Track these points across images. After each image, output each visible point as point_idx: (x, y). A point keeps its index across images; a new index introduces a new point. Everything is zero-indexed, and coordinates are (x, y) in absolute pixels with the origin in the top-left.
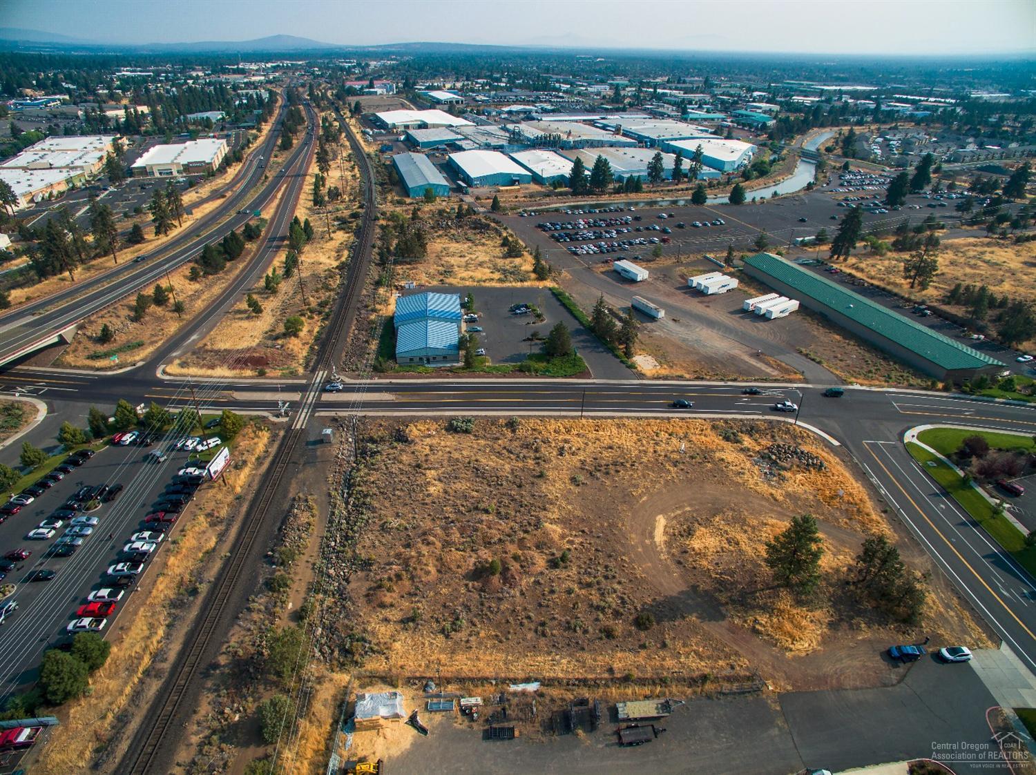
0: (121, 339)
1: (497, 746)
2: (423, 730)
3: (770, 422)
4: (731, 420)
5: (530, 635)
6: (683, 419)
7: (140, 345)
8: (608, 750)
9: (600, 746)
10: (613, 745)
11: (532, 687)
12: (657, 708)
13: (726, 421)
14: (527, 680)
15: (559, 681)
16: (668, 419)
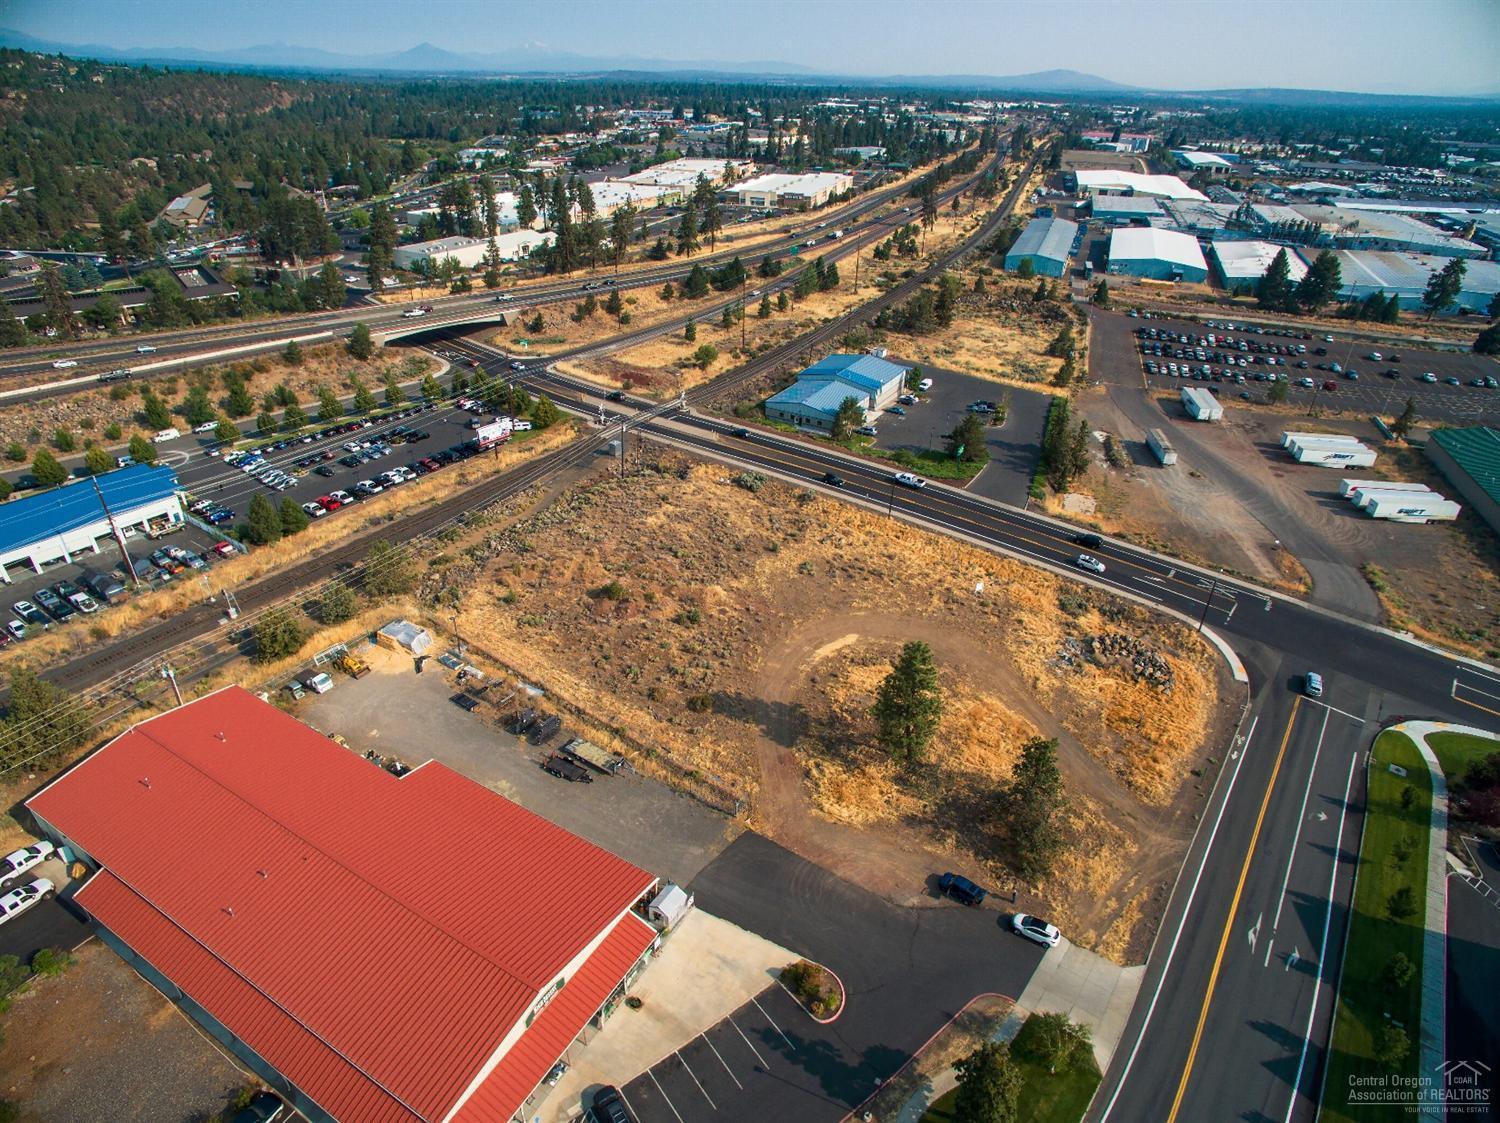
0: (550, 332)
1: (454, 708)
2: (418, 669)
3: (1160, 615)
4: (1096, 589)
5: (585, 659)
6: (1026, 564)
7: (562, 342)
8: (528, 764)
9: (526, 757)
10: (537, 763)
11: (531, 691)
12: (607, 762)
13: (1087, 588)
14: (536, 685)
15: (559, 699)
16: (1005, 557)
